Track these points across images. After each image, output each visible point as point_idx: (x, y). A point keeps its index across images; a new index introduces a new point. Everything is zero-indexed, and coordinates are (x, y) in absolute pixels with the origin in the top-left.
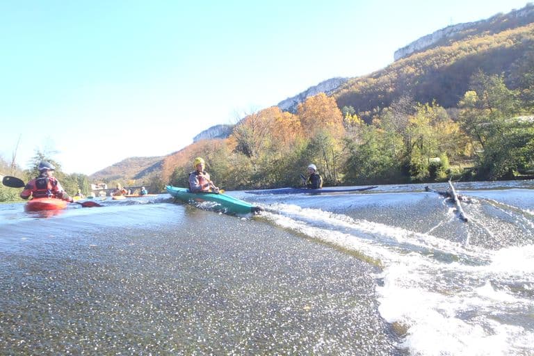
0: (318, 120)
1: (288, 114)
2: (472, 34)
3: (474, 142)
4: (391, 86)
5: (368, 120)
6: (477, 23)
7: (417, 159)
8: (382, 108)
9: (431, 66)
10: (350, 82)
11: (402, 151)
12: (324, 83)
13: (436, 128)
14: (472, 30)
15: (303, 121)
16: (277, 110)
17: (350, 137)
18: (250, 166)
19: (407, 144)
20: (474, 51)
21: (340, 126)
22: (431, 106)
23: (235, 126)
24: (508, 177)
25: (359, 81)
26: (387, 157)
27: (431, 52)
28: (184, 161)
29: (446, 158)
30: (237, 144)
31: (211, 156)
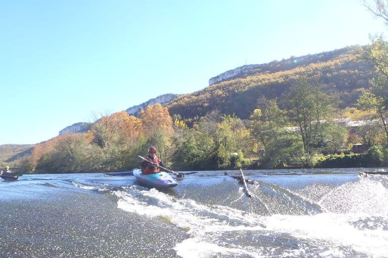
0: (155, 123)
1: (133, 117)
2: (259, 72)
3: (259, 143)
4: (207, 102)
5: (190, 125)
6: (262, 65)
7: (222, 153)
8: (199, 119)
9: (233, 91)
10: (179, 97)
11: (212, 147)
12: (161, 97)
13: (235, 133)
14: (258, 69)
15: (144, 122)
16: (126, 114)
17: (178, 136)
18: (103, 154)
19: (216, 143)
20: (260, 83)
21: (170, 128)
22: (232, 117)
23: (93, 124)
24: (280, 167)
25: (185, 97)
26: (202, 152)
27: (233, 81)
28: (51, 149)
29: (241, 153)
30: (93, 137)
31: (72, 146)
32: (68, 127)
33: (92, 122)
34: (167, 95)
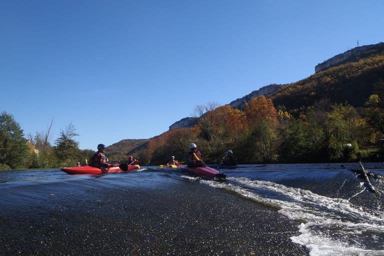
0: (259, 115)
1: (237, 111)
2: (375, 53)
3: (378, 133)
4: (314, 91)
5: (296, 116)
6: (377, 45)
7: (333, 144)
8: (306, 106)
9: (343, 76)
10: (283, 88)
11: (322, 138)
12: (263, 89)
13: (348, 122)
14: (373, 50)
15: (248, 115)
16: (230, 108)
17: (283, 127)
18: (209, 148)
19: (326, 133)
20: (376, 65)
21: (275, 120)
22: (344, 105)
23: (199, 118)
25: (290, 87)
26: (311, 143)
27: (342, 66)
28: (163, 143)
29: (356, 144)
30: (200, 131)
31: (181, 140)
32: (177, 122)
33: (198, 116)
34: (271, 86)
